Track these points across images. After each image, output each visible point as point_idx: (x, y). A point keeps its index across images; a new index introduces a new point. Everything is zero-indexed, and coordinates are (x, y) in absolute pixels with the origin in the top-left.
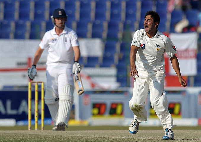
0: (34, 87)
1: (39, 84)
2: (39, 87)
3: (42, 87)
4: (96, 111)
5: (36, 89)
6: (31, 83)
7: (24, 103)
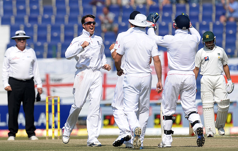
0: (51, 101)
1: (55, 98)
2: (56, 101)
3: (59, 101)
4: (106, 122)
5: (53, 102)
6: (49, 98)
7: (42, 116)
